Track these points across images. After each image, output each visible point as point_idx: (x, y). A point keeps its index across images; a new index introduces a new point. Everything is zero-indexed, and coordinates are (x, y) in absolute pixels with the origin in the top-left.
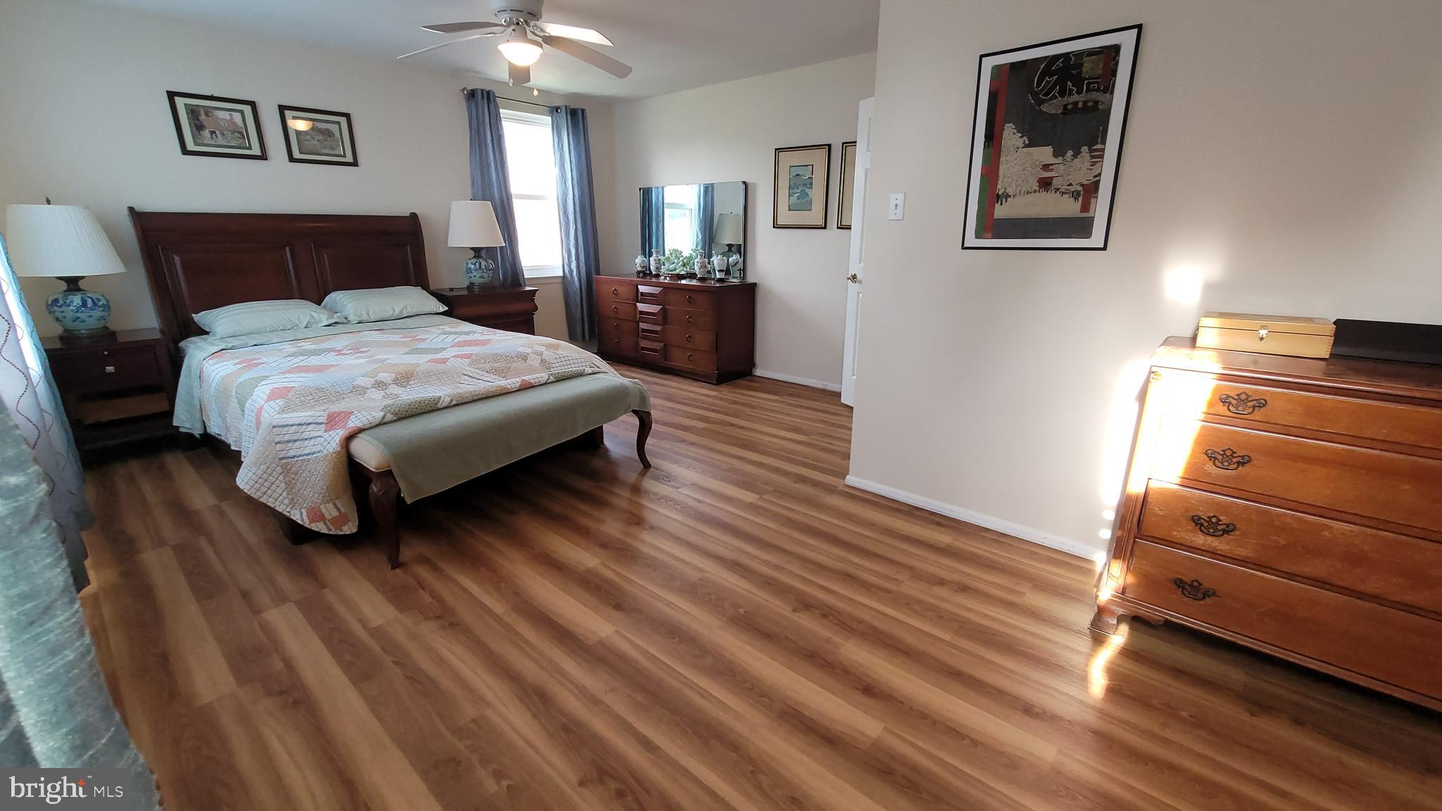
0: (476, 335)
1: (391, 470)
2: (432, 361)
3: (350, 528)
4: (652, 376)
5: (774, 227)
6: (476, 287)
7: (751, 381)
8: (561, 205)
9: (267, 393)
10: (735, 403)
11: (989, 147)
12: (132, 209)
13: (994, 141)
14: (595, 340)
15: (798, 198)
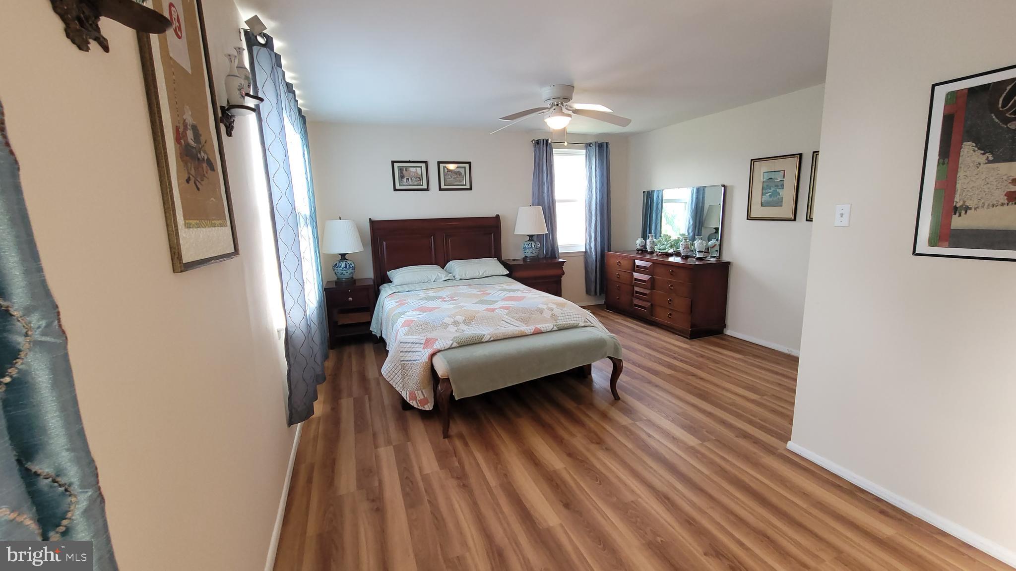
0: (521, 292)
1: (449, 378)
2: (487, 310)
3: (429, 407)
4: (641, 326)
5: (747, 219)
6: (527, 259)
7: (723, 339)
8: (587, 205)
9: (402, 322)
11: (943, 164)
12: (370, 219)
13: (950, 159)
14: (603, 295)
15: (770, 196)
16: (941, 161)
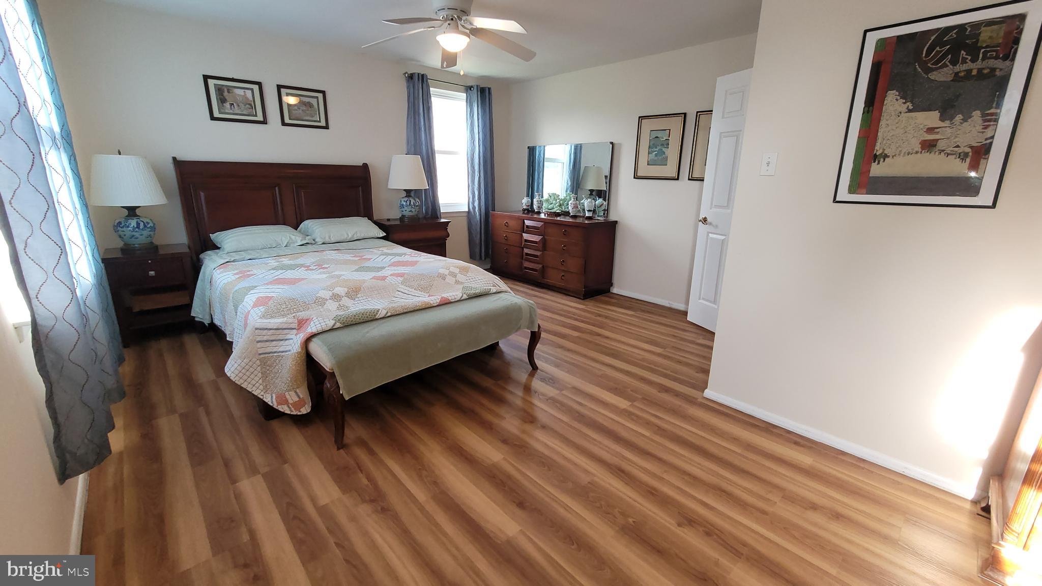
0: (406, 256)
1: (334, 372)
2: (374, 278)
3: (306, 410)
4: (532, 290)
5: (634, 178)
6: (406, 219)
7: (610, 297)
8: (469, 159)
9: (254, 301)
10: (600, 316)
11: (868, 112)
12: (174, 159)
13: (874, 106)
14: (488, 260)
15: (656, 155)
16: (867, 109)
